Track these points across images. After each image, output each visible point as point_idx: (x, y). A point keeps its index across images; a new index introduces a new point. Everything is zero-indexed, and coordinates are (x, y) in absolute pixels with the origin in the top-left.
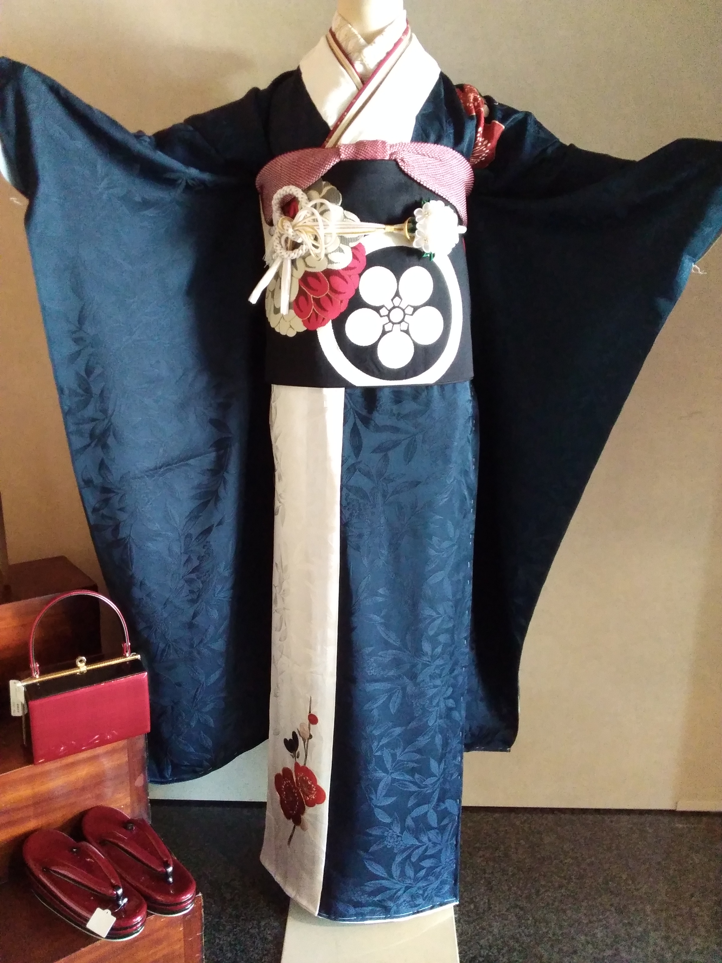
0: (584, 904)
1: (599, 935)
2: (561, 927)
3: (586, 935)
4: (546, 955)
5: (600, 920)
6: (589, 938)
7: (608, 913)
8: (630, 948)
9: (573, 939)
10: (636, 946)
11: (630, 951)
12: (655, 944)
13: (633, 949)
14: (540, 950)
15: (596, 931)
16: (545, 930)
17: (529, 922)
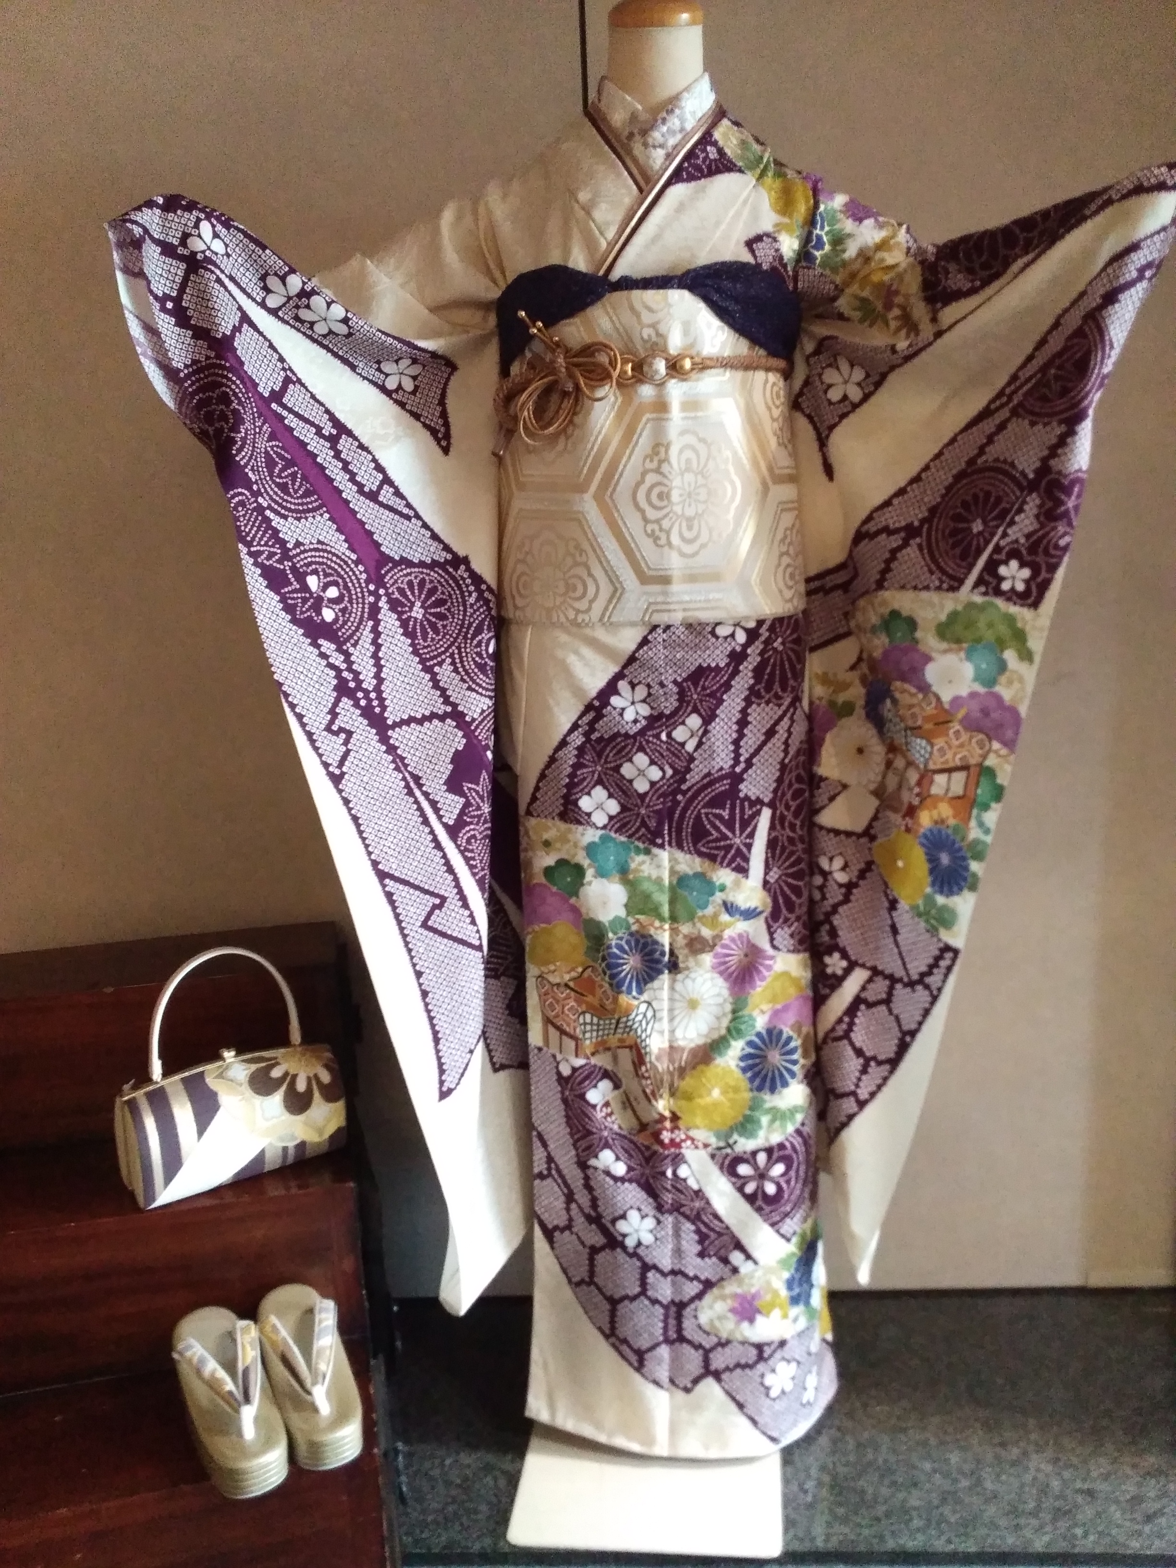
5: (957, 1440)
16: (870, 1456)
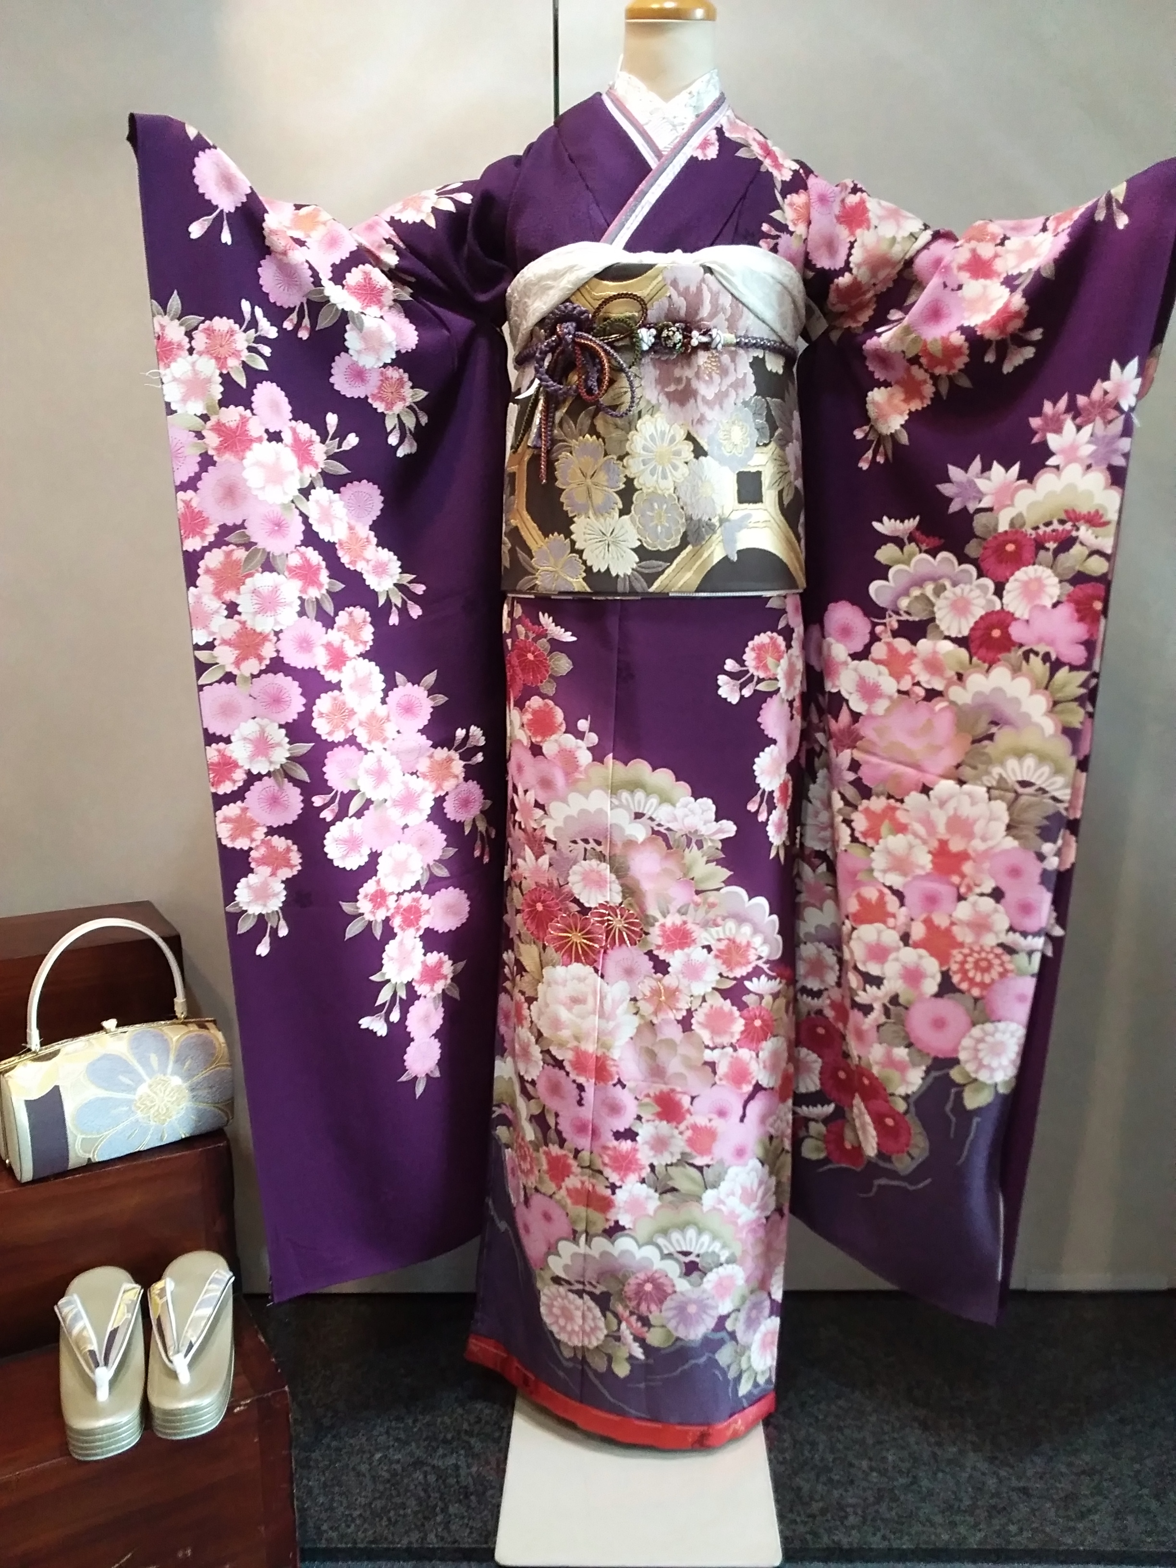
0: (873, 1418)
1: (890, 1458)
2: (832, 1450)
3: (870, 1459)
4: (806, 1487)
6: (873, 1464)
7: (908, 1430)
8: (935, 1474)
9: (851, 1465)
10: (943, 1471)
11: (935, 1479)
12: (974, 1468)
13: (940, 1475)
14: (798, 1481)
15: (884, 1453)
17: (786, 1445)
